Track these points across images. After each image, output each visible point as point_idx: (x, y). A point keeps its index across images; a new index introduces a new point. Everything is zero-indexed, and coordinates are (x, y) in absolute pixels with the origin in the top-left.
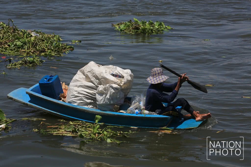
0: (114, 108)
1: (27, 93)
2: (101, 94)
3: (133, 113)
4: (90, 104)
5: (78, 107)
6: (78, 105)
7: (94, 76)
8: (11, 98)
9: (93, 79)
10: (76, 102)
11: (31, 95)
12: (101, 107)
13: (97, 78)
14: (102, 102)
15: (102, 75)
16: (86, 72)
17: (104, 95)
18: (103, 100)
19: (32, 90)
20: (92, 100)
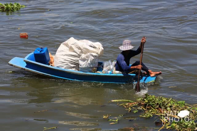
0: (93, 70)
1: (25, 61)
2: (84, 60)
3: (107, 73)
4: (73, 67)
5: (66, 70)
6: (65, 69)
7: (77, 47)
8: (12, 65)
9: (76, 50)
10: (63, 67)
11: (27, 63)
12: (83, 69)
13: (79, 48)
14: (84, 66)
15: (84, 46)
16: (70, 45)
17: (86, 61)
18: (85, 65)
19: (27, 59)
20: (75, 64)
